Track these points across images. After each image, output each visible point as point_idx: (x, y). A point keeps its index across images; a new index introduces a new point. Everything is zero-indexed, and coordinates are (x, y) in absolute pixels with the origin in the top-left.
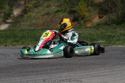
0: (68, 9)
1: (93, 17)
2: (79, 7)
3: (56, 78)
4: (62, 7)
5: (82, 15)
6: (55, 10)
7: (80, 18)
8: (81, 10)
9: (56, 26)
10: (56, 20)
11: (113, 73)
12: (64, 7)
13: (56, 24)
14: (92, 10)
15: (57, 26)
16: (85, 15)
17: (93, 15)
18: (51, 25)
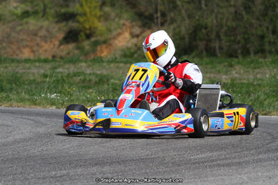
0: (52, 11)
1: (115, 33)
2: (81, 5)
4: (35, 3)
5: (87, 27)
6: (19, 11)
7: (82, 34)
8: (85, 14)
10: (21, 38)
12: (42, 5)
13: (19, 49)
14: (113, 15)
15: (22, 52)
16: (96, 28)
17: (115, 29)
18: (5, 48)
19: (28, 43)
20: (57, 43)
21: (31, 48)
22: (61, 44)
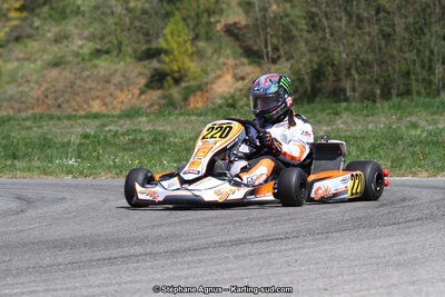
0: (130, 50)
1: (212, 76)
2: (166, 40)
3: (67, 289)
4: (106, 41)
5: (176, 68)
6: (86, 50)
7: (169, 78)
8: (171, 52)
9: (85, 107)
10: (88, 86)
11: (263, 272)
12: (115, 42)
13: (86, 101)
14: (209, 51)
15: (90, 106)
16: (189, 68)
17: (213, 70)
18: (68, 101)
19: (98, 94)
20: (137, 92)
21: (103, 99)
22: (142, 93)
